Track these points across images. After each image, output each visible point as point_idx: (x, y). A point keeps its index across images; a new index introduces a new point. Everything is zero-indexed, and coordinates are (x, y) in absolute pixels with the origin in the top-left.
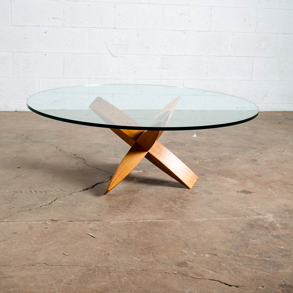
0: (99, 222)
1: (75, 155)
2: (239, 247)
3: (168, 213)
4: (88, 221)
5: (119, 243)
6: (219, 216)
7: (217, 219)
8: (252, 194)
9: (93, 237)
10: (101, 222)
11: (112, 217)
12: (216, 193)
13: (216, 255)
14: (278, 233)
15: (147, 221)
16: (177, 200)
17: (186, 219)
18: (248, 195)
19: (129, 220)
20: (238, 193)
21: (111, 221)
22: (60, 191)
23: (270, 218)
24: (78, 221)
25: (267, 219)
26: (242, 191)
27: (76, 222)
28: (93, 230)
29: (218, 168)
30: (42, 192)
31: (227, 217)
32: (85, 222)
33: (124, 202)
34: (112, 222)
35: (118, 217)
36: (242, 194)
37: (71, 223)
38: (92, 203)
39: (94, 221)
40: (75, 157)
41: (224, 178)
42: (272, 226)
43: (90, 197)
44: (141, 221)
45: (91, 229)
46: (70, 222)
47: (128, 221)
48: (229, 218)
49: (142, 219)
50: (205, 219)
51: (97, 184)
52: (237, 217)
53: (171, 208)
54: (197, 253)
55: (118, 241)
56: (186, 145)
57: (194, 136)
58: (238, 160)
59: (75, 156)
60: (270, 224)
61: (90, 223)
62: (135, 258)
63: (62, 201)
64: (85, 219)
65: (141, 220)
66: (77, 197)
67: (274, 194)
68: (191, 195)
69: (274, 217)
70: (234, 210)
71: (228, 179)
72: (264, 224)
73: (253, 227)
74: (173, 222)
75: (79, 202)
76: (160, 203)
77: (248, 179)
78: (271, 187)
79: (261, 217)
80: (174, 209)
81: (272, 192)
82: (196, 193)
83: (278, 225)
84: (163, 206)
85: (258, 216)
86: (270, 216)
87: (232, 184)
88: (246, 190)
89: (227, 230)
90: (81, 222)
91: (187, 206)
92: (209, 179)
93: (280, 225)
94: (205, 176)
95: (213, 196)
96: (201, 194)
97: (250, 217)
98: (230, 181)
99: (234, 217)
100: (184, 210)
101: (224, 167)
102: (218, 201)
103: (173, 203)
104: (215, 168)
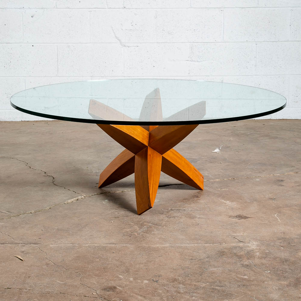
0: (36, 245)
1: (45, 173)
2: (191, 275)
3: (126, 237)
4: (24, 244)
5: (47, 267)
6: (188, 242)
7: (182, 245)
8: (249, 219)
9: (21, 259)
10: (39, 245)
11: (53, 241)
12: (201, 217)
13: (157, 281)
14: (251, 263)
15: (95, 245)
16: (145, 223)
17: (144, 245)
18: (243, 220)
19: (73, 244)
20: (230, 218)
21: (52, 244)
22: (6, 212)
23: (253, 245)
24: (12, 243)
25: (248, 247)
26: (236, 217)
27: (9, 245)
28: (25, 252)
29: (223, 190)
31: (197, 243)
32: (19, 245)
33: (79, 224)
34: (51, 246)
35: (62, 241)
36: (234, 219)
37: (2, 245)
38: (39, 226)
39: (30, 244)
40: (44, 176)
41: (223, 201)
42: (250, 255)
44: (87, 245)
45: (23, 252)
47: (71, 245)
48: (199, 245)
49: (90, 243)
50: (167, 245)
52: (209, 244)
53: (132, 232)
54: (135, 279)
55: (47, 264)
56: (197, 162)
57: (216, 151)
58: (258, 180)
59: (44, 174)
60: (248, 252)
61: (25, 246)
62: (58, 281)
63: (3, 223)
64: (21, 242)
66: (23, 218)
67: (279, 220)
68: (167, 219)
69: (258, 246)
70: (211, 236)
71: (228, 202)
72: (240, 252)
73: (224, 255)
74: (126, 247)
75: (24, 224)
76: (121, 227)
77: (255, 202)
78: (280, 212)
79: (241, 244)
80: (136, 234)
81: (277, 218)
82: (174, 217)
83: (258, 254)
84: (125, 230)
85: (238, 244)
86: (254, 244)
87: (229, 208)
88: (243, 215)
89: (187, 257)
90: (14, 245)
91: (154, 231)
92: (202, 201)
93: (260, 253)
94: (199, 198)
95: (195, 220)
96: (181, 218)
97: (226, 245)
98: (229, 204)
99: (206, 244)
100: (148, 235)
101: (232, 188)
102: (197, 227)
103: (139, 227)
104: (219, 189)
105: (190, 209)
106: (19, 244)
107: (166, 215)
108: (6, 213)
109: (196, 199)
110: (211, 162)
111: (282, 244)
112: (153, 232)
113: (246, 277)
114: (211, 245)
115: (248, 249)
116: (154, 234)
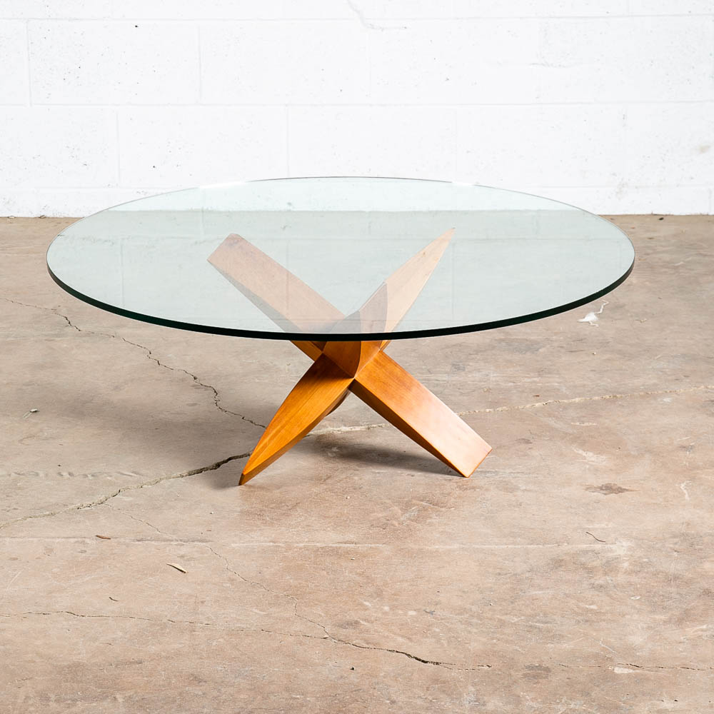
0: (204, 544)
1: (195, 378)
2: (495, 602)
3: (376, 530)
4: (181, 540)
5: (232, 584)
6: (496, 540)
7: (484, 547)
8: (626, 493)
9: (181, 571)
10: (210, 543)
11: (236, 535)
12: (528, 488)
13: (431, 613)
14: (610, 581)
15: (318, 544)
16: (414, 501)
17: (411, 545)
18: (613, 495)
19: (274, 542)
20: (587, 492)
21: (234, 542)
22: (131, 474)
23: (621, 549)
24: (157, 539)
25: (611, 551)
26: (601, 488)
27: (153, 542)
28: (185, 558)
29: (586, 424)
30: (86, 476)
31: (514, 543)
32: (172, 543)
33: (281, 503)
34: (233, 545)
35: (252, 536)
36: (595, 494)
37: (140, 543)
38: (202, 505)
39: (193, 541)
40: (193, 386)
41: (581, 452)
42: (610, 567)
43: (202, 490)
44: (302, 545)
45: (182, 557)
46: (139, 541)
47: (271, 544)
48: (517, 547)
49: (306, 540)
51: (230, 459)
52: (537, 544)
53: (388, 520)
54: (394, 608)
55: (231, 580)
56: (540, 350)
57: (587, 319)
58: (667, 400)
59: (193, 382)
60: (607, 562)
61: (183, 545)
62: (256, 611)
63: (131, 496)
64: (175, 537)
65: (301, 542)
66: (169, 488)
67: (687, 496)
68: (458, 492)
69: (630, 549)
70: (542, 529)
71: (591, 454)
72: (593, 561)
73: (560, 566)
74: (376, 549)
75: (172, 501)
76: (366, 509)
77: (647, 456)
78: (693, 479)
79: (598, 546)
80: (396, 523)
81: (685, 491)
82: (474, 488)
83: (626, 565)
84: (372, 515)
85: (592, 545)
86: (622, 546)
87: (589, 469)
88: (614, 484)
89: (491, 570)
90: (163, 543)
91: (431, 518)
92: (535, 453)
93: (631, 564)
94: (530, 446)
95: (515, 496)
96: (487, 490)
97: (570, 547)
98: (593, 459)
99: (531, 544)
100: (419, 526)
101: (606, 421)
102: (517, 509)
103: (401, 509)
104: (578, 424)
105: (508, 471)
106: (172, 541)
109: (523, 446)
110: (572, 352)
111: (677, 546)
112: (429, 521)
113: (593, 607)
114: (541, 546)
115: (610, 555)
116: (430, 524)
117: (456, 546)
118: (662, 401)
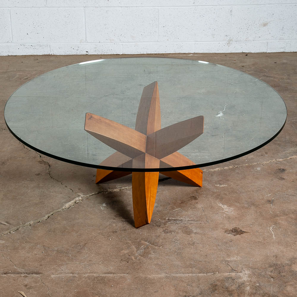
0: (38, 275)
1: (40, 157)
3: (124, 263)
4: (26, 273)
6: (183, 270)
7: (177, 275)
8: (245, 234)
10: (41, 275)
11: (54, 269)
12: (197, 231)
15: (94, 274)
16: (143, 242)
17: (141, 275)
18: (238, 236)
19: (73, 273)
20: (226, 234)
21: (53, 274)
23: (245, 276)
24: (15, 272)
25: (240, 278)
26: (232, 231)
27: (12, 275)
28: (28, 287)
29: (222, 186)
31: (192, 273)
32: (22, 275)
33: (78, 243)
34: (52, 276)
35: (62, 269)
36: (230, 235)
38: (39, 246)
39: (32, 274)
40: (39, 162)
41: (221, 205)
42: (241, 290)
44: (87, 275)
45: (26, 286)
46: (5, 274)
47: (71, 275)
48: (193, 275)
49: (89, 271)
52: (203, 273)
53: (129, 256)
57: (219, 115)
58: (259, 169)
59: (39, 159)
60: (239, 286)
61: (27, 276)
64: (23, 270)
65: (86, 273)
66: (23, 234)
67: (274, 236)
68: (163, 234)
69: (250, 276)
70: (205, 261)
71: (226, 206)
72: (232, 285)
73: (216, 290)
74: (123, 277)
75: (24, 243)
76: (119, 248)
77: (252, 207)
78: (275, 223)
79: (233, 274)
80: (133, 258)
81: (272, 232)
82: (171, 232)
83: (248, 288)
84: (122, 252)
85: (230, 273)
86: (246, 274)
87: (226, 217)
88: (239, 228)
89: (181, 293)
90: (17, 275)
91: (151, 254)
92: (199, 206)
93: (251, 288)
94: (197, 201)
95: (191, 237)
96: (178, 233)
97: (219, 275)
98: (227, 210)
99: (200, 273)
100: (144, 260)
101: (231, 183)
102: (192, 247)
103: (136, 247)
104: (218, 185)
105: (187, 219)
106: (22, 273)
107: (163, 228)
108: (5, 225)
109: (194, 201)
110: (213, 136)
111: (272, 274)
112: (149, 256)
114: (205, 274)
115: (240, 280)
116: (151, 259)
117: (163, 275)
118: (256, 169)
